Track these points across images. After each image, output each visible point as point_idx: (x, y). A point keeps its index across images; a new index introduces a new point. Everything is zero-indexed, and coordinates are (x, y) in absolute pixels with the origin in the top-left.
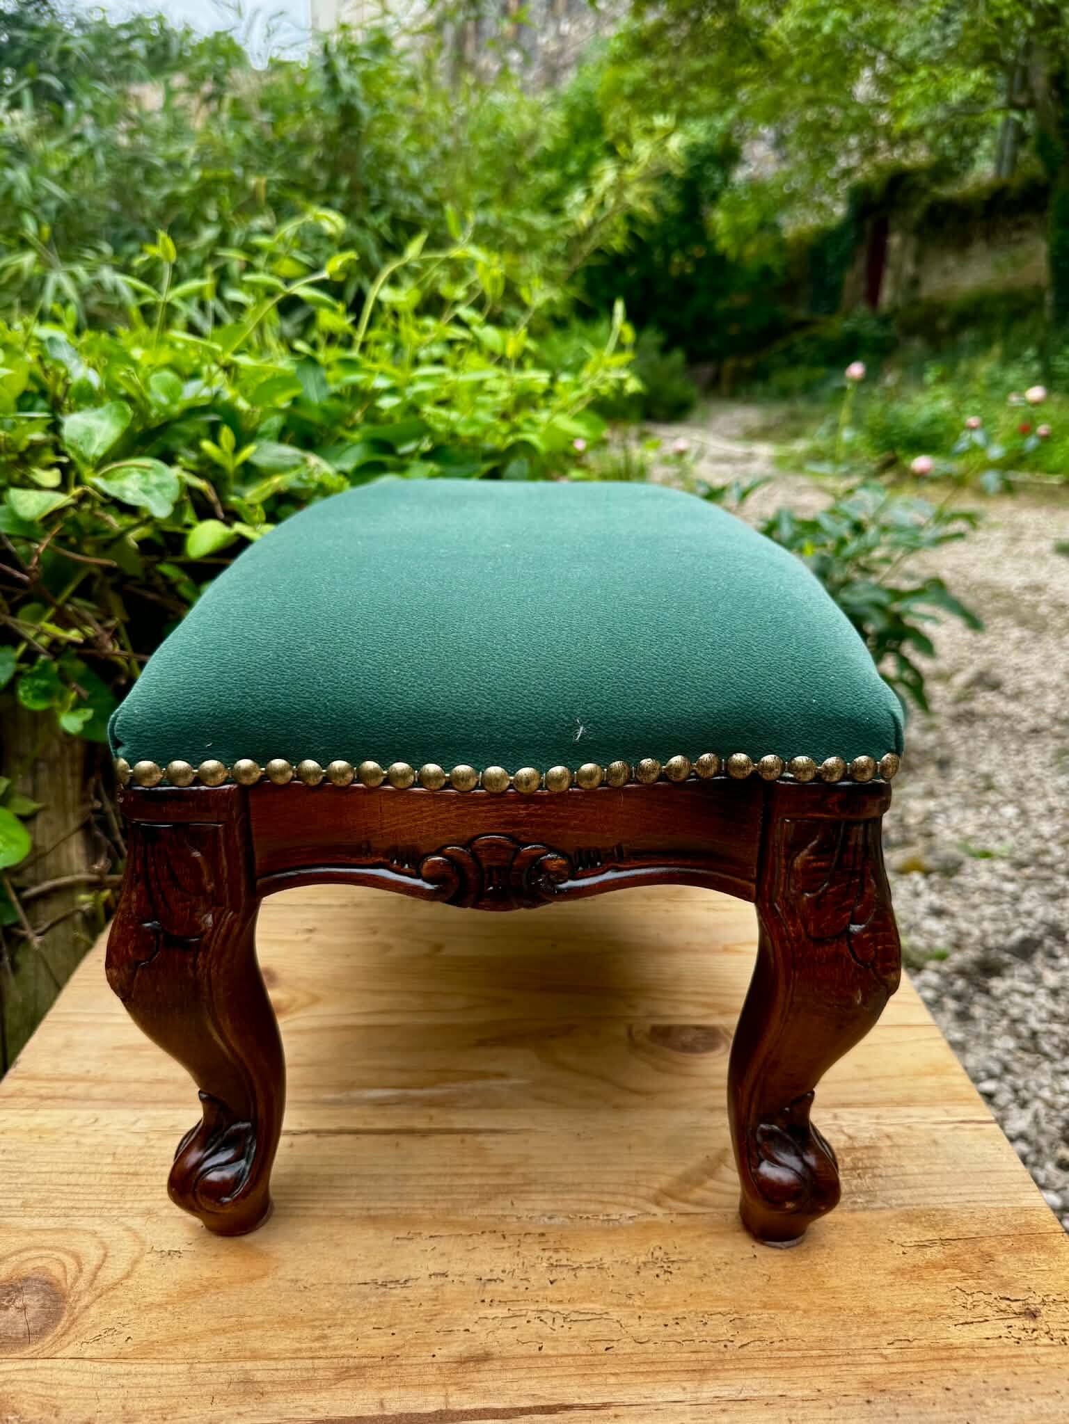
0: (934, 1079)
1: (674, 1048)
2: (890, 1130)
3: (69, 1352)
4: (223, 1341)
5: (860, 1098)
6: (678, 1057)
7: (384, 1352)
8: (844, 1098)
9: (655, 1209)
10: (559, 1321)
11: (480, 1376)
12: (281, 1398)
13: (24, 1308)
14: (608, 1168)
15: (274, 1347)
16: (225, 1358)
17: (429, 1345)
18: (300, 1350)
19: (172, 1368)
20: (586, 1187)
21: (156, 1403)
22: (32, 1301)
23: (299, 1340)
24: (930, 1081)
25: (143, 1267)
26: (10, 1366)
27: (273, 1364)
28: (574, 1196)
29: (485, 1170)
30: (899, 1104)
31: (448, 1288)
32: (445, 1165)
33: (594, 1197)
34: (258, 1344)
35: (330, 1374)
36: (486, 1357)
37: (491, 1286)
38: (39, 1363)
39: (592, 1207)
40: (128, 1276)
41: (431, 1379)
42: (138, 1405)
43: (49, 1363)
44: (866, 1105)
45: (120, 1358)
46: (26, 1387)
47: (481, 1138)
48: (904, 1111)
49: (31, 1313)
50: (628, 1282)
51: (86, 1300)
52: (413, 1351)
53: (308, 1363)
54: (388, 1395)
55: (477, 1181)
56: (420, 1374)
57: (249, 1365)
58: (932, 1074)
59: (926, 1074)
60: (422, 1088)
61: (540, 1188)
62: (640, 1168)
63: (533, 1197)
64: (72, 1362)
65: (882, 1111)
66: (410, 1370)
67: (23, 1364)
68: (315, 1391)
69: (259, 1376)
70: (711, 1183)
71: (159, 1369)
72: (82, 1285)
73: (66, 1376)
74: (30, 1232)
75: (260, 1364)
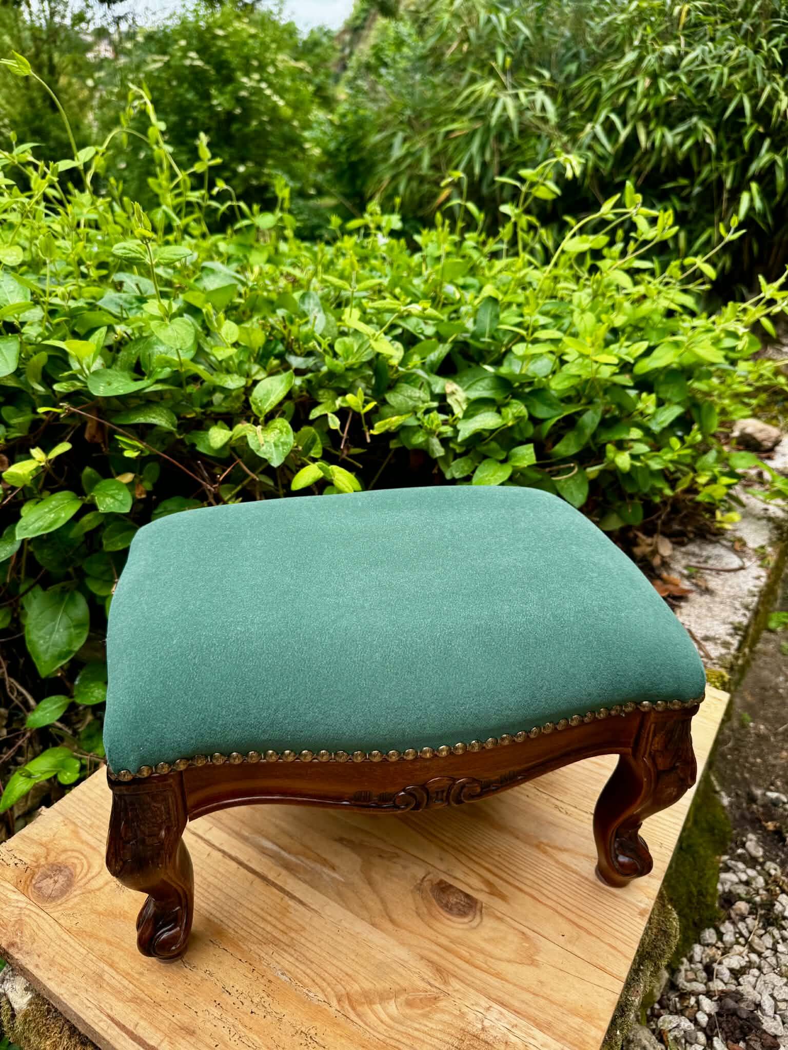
0: (580, 1021)
1: (439, 901)
2: (513, 1039)
3: (55, 915)
4: (107, 949)
5: (516, 1004)
6: (437, 910)
7: (158, 1000)
8: (507, 998)
9: (334, 1003)
10: (236, 1037)
11: (182, 1041)
12: (105, 993)
13: (56, 882)
14: (335, 962)
15: (122, 966)
16: (101, 958)
17: (176, 1009)
18: (128, 974)
19: (81, 950)
20: (314, 966)
21: (65, 963)
22: (61, 879)
23: (132, 968)
24: (575, 1022)
25: (107, 889)
26: (33, 909)
27: (114, 974)
28: (303, 967)
29: (277, 924)
30: (538, 1026)
31: (208, 983)
32: (262, 909)
33: (312, 974)
34: (116, 959)
35: (129, 995)
36: (192, 1033)
37: (226, 995)
38: (42, 914)
39: (307, 981)
40: (99, 889)
41: (163, 1027)
42: (58, 959)
43: (46, 916)
44: (517, 1012)
45: (69, 931)
46: (32, 922)
47: (291, 903)
48: (536, 1032)
49: (58, 885)
50: (283, 1038)
51: (78, 892)
52: (168, 1007)
53: (126, 983)
54: (142, 1023)
55: (269, 928)
56: (162, 1022)
57: (107, 968)
58: (582, 1017)
59: (577, 1015)
60: (289, 853)
61: (293, 952)
62: (350, 972)
63: (286, 955)
64: (52, 921)
65: (522, 1022)
66: (160, 1018)
67: (38, 911)
68: (119, 1000)
69: (106, 977)
70: (378, 1007)
71: (78, 947)
72: (81, 883)
73: (47, 927)
74: (83, 842)
75: (111, 971)
